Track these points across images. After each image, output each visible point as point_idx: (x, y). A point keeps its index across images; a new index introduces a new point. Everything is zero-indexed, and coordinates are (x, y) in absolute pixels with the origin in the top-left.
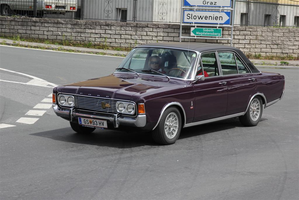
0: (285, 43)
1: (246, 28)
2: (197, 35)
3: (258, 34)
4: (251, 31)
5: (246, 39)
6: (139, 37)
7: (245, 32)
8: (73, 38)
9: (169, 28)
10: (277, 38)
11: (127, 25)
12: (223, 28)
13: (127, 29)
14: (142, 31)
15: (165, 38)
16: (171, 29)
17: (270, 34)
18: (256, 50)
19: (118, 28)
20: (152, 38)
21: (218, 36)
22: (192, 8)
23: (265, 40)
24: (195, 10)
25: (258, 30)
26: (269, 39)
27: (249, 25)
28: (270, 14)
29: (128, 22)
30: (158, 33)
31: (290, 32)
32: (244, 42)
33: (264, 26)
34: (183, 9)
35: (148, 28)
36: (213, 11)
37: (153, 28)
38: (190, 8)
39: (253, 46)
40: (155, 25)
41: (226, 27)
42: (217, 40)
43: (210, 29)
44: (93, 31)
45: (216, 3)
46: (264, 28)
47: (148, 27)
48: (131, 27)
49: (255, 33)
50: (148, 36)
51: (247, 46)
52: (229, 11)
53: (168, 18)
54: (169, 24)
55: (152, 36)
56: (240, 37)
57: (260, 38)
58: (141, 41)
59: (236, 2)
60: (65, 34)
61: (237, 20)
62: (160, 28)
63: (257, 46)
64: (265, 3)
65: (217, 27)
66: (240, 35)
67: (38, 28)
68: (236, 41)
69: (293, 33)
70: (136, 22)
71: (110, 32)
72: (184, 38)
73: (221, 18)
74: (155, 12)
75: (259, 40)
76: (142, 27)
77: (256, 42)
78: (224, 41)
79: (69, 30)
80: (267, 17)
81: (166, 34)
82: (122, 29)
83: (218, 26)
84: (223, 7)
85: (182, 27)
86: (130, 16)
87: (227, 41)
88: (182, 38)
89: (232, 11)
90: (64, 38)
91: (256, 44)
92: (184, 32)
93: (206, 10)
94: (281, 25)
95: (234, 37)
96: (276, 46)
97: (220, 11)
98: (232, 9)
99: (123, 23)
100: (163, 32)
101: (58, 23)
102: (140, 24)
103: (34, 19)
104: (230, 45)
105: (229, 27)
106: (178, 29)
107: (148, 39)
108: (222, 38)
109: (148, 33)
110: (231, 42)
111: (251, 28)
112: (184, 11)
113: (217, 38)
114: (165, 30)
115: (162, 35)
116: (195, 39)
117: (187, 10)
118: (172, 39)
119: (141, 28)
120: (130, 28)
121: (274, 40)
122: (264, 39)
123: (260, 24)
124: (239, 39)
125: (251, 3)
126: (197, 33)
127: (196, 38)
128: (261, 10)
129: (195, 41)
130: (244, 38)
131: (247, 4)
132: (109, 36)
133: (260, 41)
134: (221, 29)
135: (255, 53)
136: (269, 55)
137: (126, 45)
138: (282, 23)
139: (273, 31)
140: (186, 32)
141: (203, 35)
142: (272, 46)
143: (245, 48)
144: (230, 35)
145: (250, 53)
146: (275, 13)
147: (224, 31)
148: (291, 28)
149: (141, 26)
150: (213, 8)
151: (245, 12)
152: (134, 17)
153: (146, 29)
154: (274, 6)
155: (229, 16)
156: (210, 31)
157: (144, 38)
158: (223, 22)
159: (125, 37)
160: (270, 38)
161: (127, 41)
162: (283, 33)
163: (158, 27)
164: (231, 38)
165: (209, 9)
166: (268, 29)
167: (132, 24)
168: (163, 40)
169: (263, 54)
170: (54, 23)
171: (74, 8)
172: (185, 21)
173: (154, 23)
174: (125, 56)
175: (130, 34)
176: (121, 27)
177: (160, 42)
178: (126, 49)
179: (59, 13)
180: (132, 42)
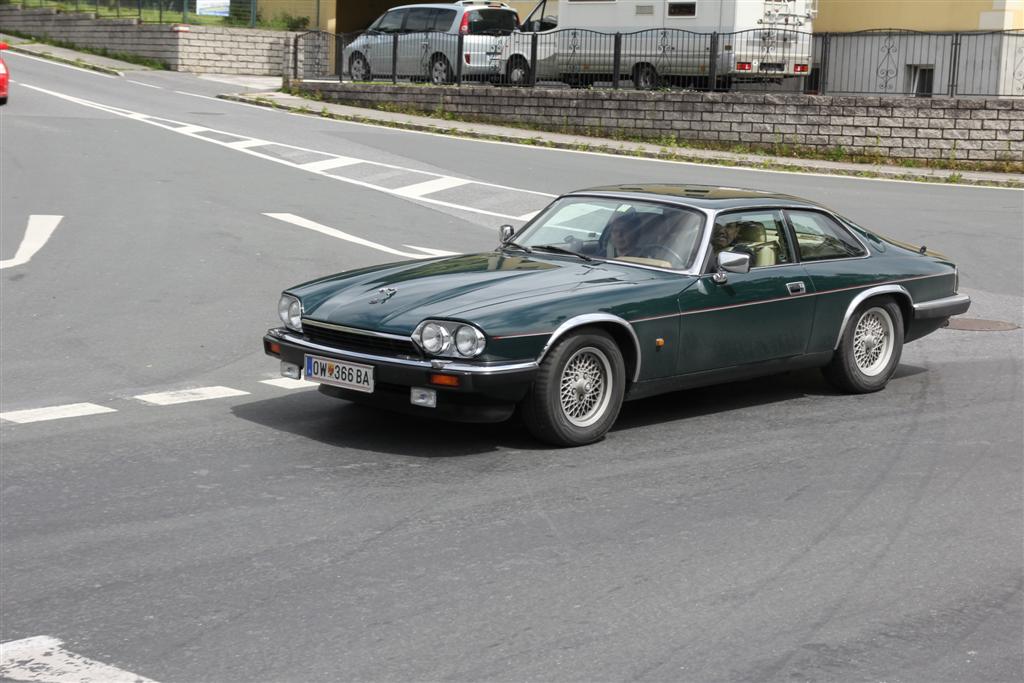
6: (963, 134)
8: (800, 139)
11: (934, 105)
13: (934, 114)
14: (971, 118)
19: (911, 113)
20: (996, 135)
29: (935, 97)
30: (1012, 122)
35: (988, 112)
37: (998, 110)
40: (1005, 103)
44: (849, 121)
47: (985, 108)
48: (944, 109)
50: (984, 130)
55: (997, 130)
58: (969, 142)
60: (782, 129)
62: (1017, 110)
67: (717, 117)
70: (956, 98)
71: (890, 122)
74: (1006, 72)
76: (971, 110)
79: (790, 120)
82: (921, 115)
86: (940, 82)
90: (777, 139)
99: (924, 100)
101: (766, 103)
102: (967, 102)
103: (710, 95)
107: (986, 138)
109: (986, 123)
119: (968, 112)
120: (941, 112)
132: (886, 132)
137: (930, 154)
149: (968, 106)
152: (952, 86)
153: (982, 114)
157: (974, 134)
159: (926, 134)
161: (933, 144)
163: (1013, 109)
167: (947, 101)
170: (757, 104)
171: (804, 67)
173: (1001, 98)
174: (926, 179)
175: (939, 125)
176: (918, 109)
177: (1017, 144)
178: (929, 163)
179: (768, 79)
180: (945, 146)
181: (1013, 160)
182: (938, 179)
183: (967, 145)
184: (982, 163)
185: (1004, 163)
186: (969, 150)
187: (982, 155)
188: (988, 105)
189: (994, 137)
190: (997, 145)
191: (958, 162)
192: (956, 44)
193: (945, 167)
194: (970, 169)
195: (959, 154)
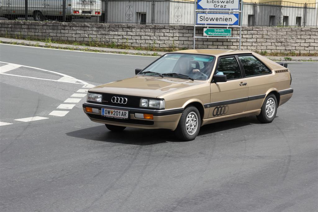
0: (288, 41)
1: (253, 28)
2: (209, 35)
3: (264, 34)
4: (257, 31)
5: (253, 38)
6: (157, 38)
7: (252, 31)
8: (99, 40)
9: (184, 29)
10: (281, 37)
11: (147, 27)
12: (232, 28)
13: (147, 30)
14: (160, 32)
15: (180, 39)
16: (186, 30)
17: (275, 33)
18: (262, 48)
19: (138, 30)
20: (169, 38)
21: (228, 36)
22: (204, 11)
23: (270, 39)
24: (207, 13)
25: (264, 29)
26: (273, 37)
27: (256, 25)
28: (274, 15)
29: (147, 24)
30: (174, 34)
31: (292, 30)
32: (251, 40)
33: (269, 26)
34: (197, 11)
35: (165, 30)
36: (223, 13)
37: (169, 29)
38: (203, 11)
39: (260, 44)
40: (172, 27)
41: (235, 27)
42: (227, 39)
43: (221, 30)
44: (116, 33)
45: (226, 6)
46: (269, 28)
47: (165, 28)
48: (150, 29)
49: (261, 33)
50: (165, 36)
51: (254, 44)
52: (238, 13)
53: (183, 20)
54: (184, 26)
55: (169, 36)
56: (247, 36)
57: (265, 37)
58: (159, 41)
59: (244, 5)
60: (91, 36)
61: (245, 21)
62: (176, 29)
63: (263, 44)
64: (270, 6)
65: (227, 28)
66: (247, 34)
67: (67, 31)
68: (244, 40)
69: (295, 32)
70: (154, 24)
71: (131, 34)
72: (198, 38)
73: (230, 19)
74: (171, 15)
75: (264, 38)
77: (262, 40)
78: (234, 40)
79: (94, 33)
80: (272, 18)
81: (181, 35)
82: (142, 31)
83: (228, 26)
84: (232, 9)
85: (196, 28)
86: (148, 19)
87: (236, 40)
88: (195, 38)
89: (240, 13)
90: (90, 40)
91: (262, 42)
92: (197, 33)
93: (217, 13)
94: (285, 25)
95: (242, 36)
96: (280, 44)
97: (230, 13)
98: (240, 11)
99: (143, 25)
100: (179, 33)
101: (85, 26)
102: (158, 26)
103: (63, 23)
104: (239, 43)
105: (237, 28)
106: (192, 29)
107: (166, 39)
108: (232, 38)
109: (165, 34)
110: (239, 40)
111: (258, 28)
112: (197, 13)
113: (227, 38)
114: (180, 31)
115: (178, 36)
116: (207, 39)
117: (200, 12)
118: (187, 39)
119: (159, 30)
120: (149, 30)
121: (278, 38)
122: (269, 37)
123: (266, 24)
124: (247, 38)
125: (257, 6)
126: (209, 33)
127: (208, 37)
128: (266, 12)
129: (207, 40)
130: (251, 37)
131: (254, 6)
132: (130, 37)
133: (265, 40)
134: (231, 29)
135: (261, 50)
136: (274, 52)
137: (146, 45)
138: (285, 23)
139: (277, 31)
140: (199, 32)
141: (214, 35)
142: (276, 44)
143: (252, 46)
144: (239, 34)
145: (257, 50)
146: (279, 14)
147: (233, 31)
148: (293, 27)
149: (159, 28)
150: (223, 11)
151: (252, 13)
152: (153, 20)
153: (164, 31)
154: (277, 8)
155: (237, 17)
156: (220, 31)
157: (161, 38)
158: (232, 23)
159: (144, 38)
160: (275, 37)
161: (147, 41)
162: (286, 32)
163: (174, 29)
164: (240, 37)
165: (219, 12)
166: (273, 29)
167: (150, 26)
168: (178, 40)
169: (269, 51)
170: (82, 26)
171: (99, 13)
172: (198, 23)
173: (170, 25)
174: (145, 55)
175: (149, 35)
176: (141, 29)
177: (176, 41)
178: (146, 49)
179: (85, 17)
180: (151, 42)
181: (175, 47)
182: (149, 55)
183: (159, 42)
184: (165, 48)
185: (172, 48)
186: (160, 44)
187: (164, 46)
188: (166, 27)
189: (168, 39)
190: (170, 42)
191: (156, 48)
192: (153, 5)
193: (151, 50)
194: (160, 51)
195: (156, 45)
